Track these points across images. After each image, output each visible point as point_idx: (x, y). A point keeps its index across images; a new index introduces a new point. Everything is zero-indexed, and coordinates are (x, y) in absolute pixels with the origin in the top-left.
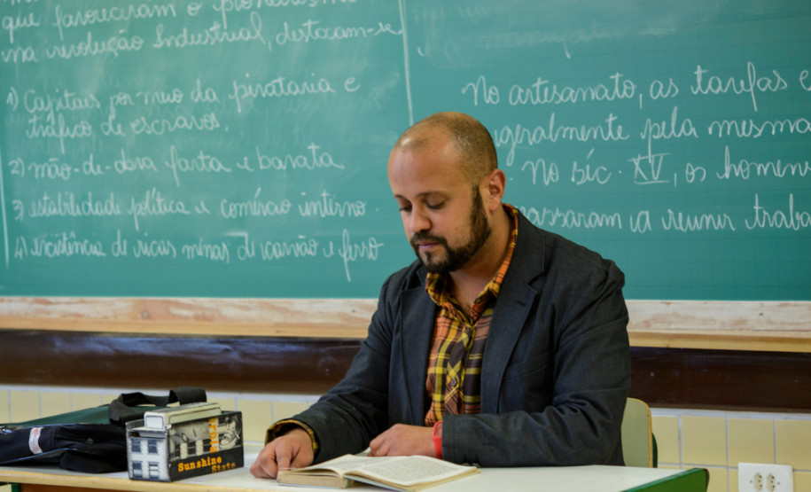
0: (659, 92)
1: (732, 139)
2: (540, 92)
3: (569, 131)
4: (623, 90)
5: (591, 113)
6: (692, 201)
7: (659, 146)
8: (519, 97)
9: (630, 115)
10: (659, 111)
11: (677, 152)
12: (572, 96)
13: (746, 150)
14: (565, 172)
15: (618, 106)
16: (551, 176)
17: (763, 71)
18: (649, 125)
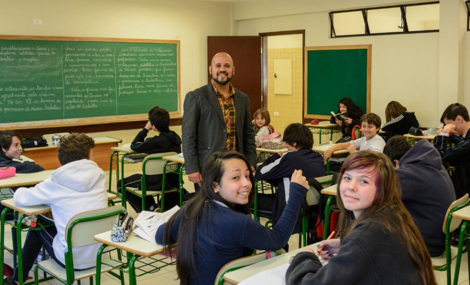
0: (31, 89)
1: (42, 97)
2: (11, 89)
3: (15, 95)
4: (25, 89)
5: (20, 92)
6: (36, 106)
7: (31, 98)
8: (7, 89)
9: (26, 93)
10: (31, 92)
11: (33, 99)
12: (16, 89)
13: (44, 98)
14: (14, 102)
15: (24, 91)
16: (12, 103)
17: (47, 86)
18: (29, 94)
